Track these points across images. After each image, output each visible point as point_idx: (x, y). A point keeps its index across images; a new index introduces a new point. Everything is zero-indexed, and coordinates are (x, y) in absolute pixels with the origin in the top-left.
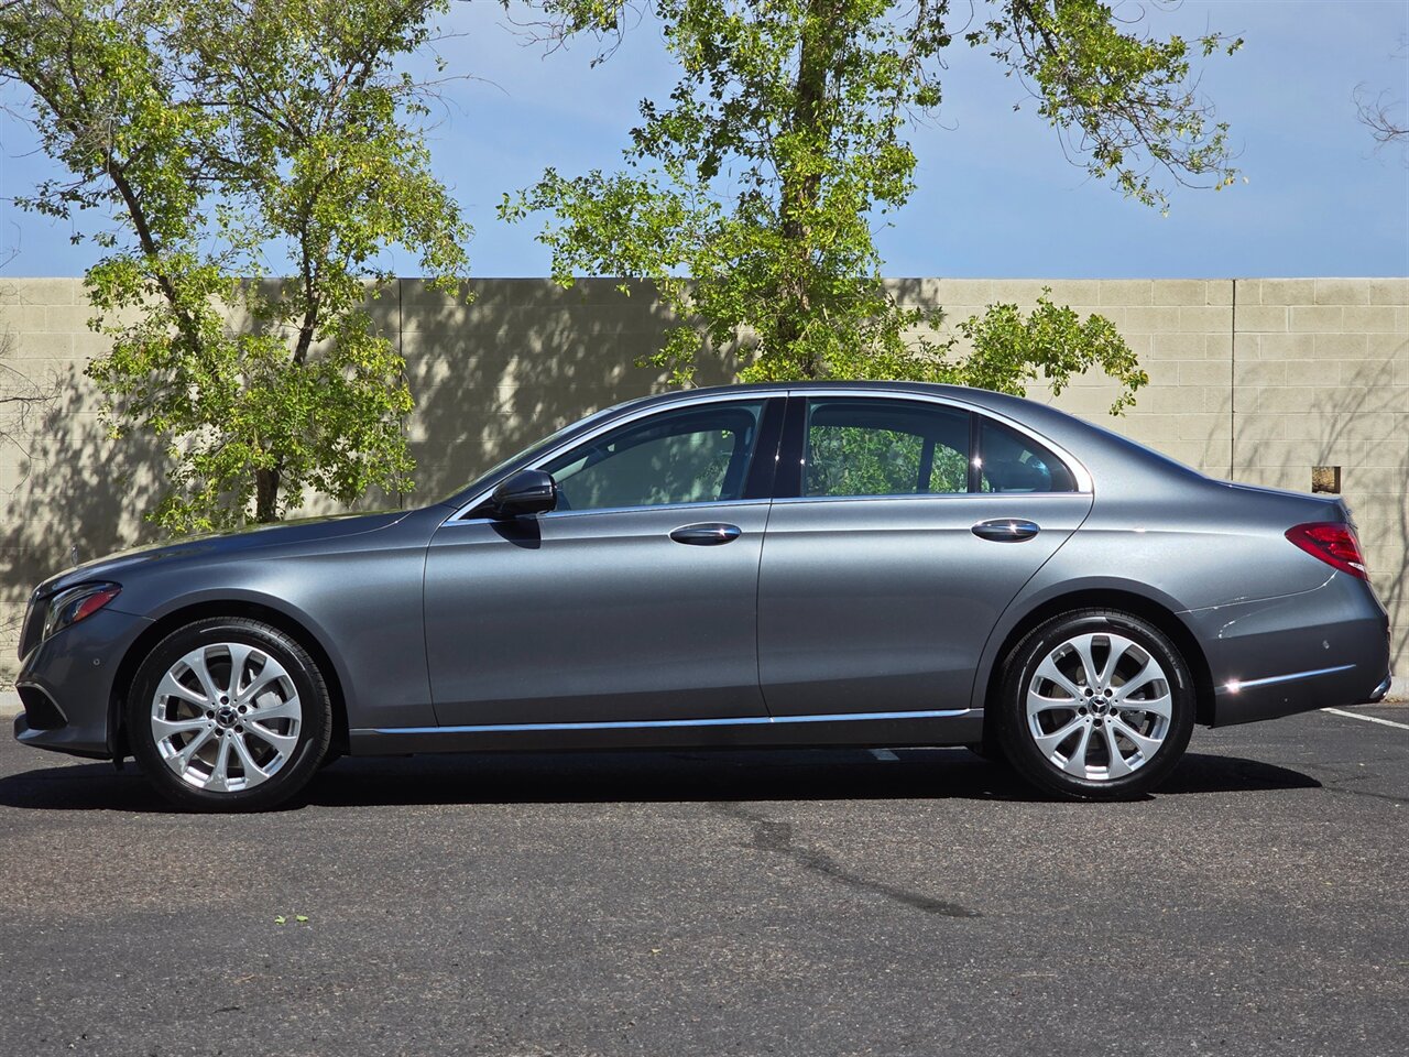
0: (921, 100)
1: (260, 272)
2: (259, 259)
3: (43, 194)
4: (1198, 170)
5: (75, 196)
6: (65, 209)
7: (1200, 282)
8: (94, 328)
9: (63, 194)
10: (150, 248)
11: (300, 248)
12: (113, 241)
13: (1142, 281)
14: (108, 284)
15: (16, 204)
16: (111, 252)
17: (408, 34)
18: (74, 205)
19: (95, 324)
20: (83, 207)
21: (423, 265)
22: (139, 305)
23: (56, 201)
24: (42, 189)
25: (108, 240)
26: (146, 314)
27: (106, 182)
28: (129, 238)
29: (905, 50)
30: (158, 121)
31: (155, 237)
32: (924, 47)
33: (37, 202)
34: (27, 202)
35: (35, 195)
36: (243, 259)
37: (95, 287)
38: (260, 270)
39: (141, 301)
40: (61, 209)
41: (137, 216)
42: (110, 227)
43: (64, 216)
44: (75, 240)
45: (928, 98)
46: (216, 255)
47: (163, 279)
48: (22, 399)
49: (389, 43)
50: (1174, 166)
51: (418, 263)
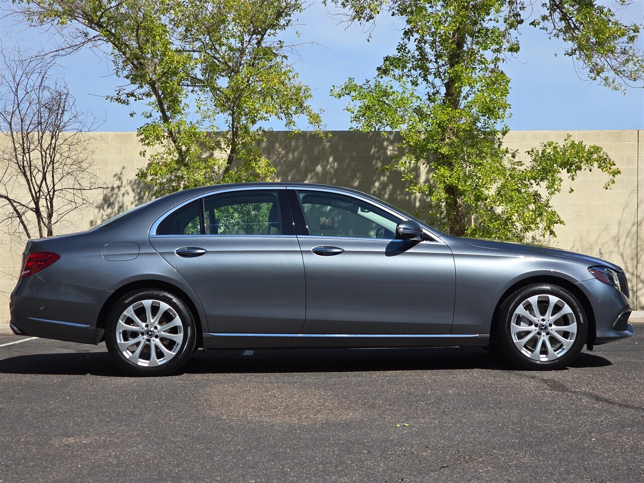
0: (511, 49)
1: (215, 129)
2: (214, 123)
3: (118, 94)
4: (635, 80)
5: (132, 95)
6: (128, 101)
7: (623, 132)
8: (142, 155)
9: (127, 94)
10: (165, 119)
11: (230, 118)
12: (151, 116)
13: (596, 131)
14: (148, 135)
15: (107, 99)
16: (149, 121)
17: (282, 22)
18: (131, 99)
19: (143, 154)
20: (136, 100)
21: (286, 126)
22: (161, 145)
23: (123, 97)
24: (117, 92)
25: (148, 115)
26: (164, 148)
27: (147, 88)
28: (158, 115)
29: (502, 27)
30: (173, 61)
31: (168, 114)
32: (512, 26)
33: (116, 98)
34: (112, 98)
35: (114, 95)
36: (207, 123)
37: (143, 136)
38: (215, 128)
39: (162, 143)
40: (126, 101)
41: (160, 104)
42: (149, 109)
43: (127, 104)
44: (132, 115)
45: (514, 49)
46: (194, 122)
47: (171, 133)
48: (103, 188)
49: (273, 26)
50: (623, 78)
51: (284, 125)
